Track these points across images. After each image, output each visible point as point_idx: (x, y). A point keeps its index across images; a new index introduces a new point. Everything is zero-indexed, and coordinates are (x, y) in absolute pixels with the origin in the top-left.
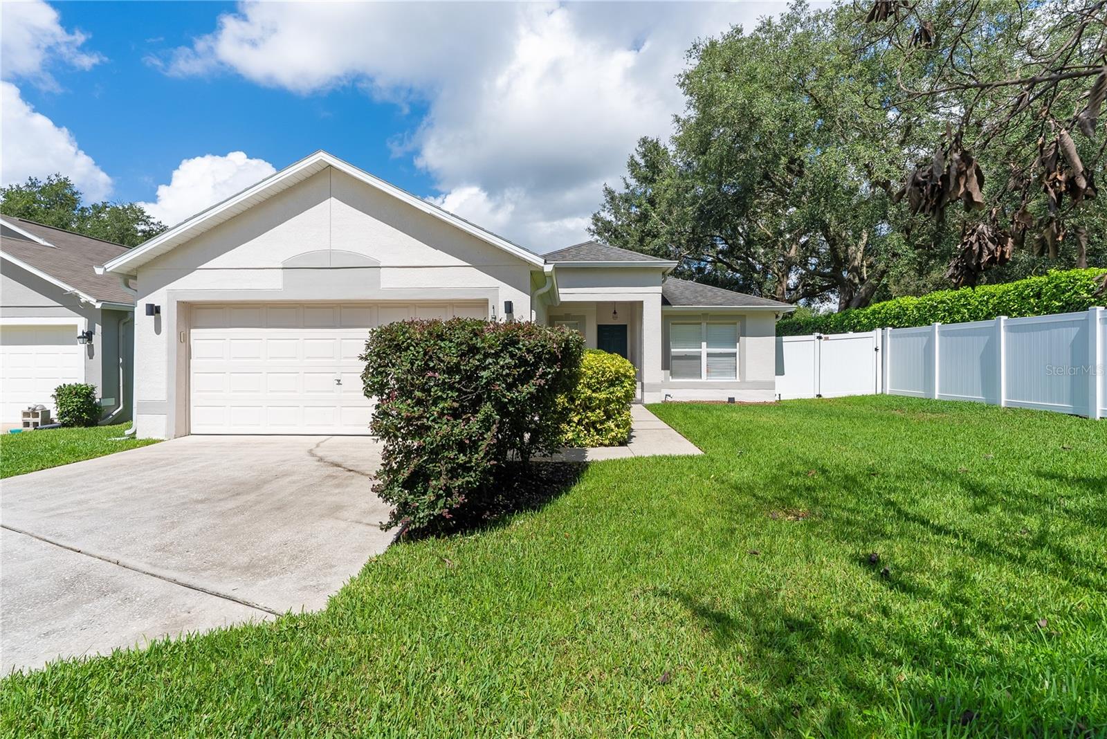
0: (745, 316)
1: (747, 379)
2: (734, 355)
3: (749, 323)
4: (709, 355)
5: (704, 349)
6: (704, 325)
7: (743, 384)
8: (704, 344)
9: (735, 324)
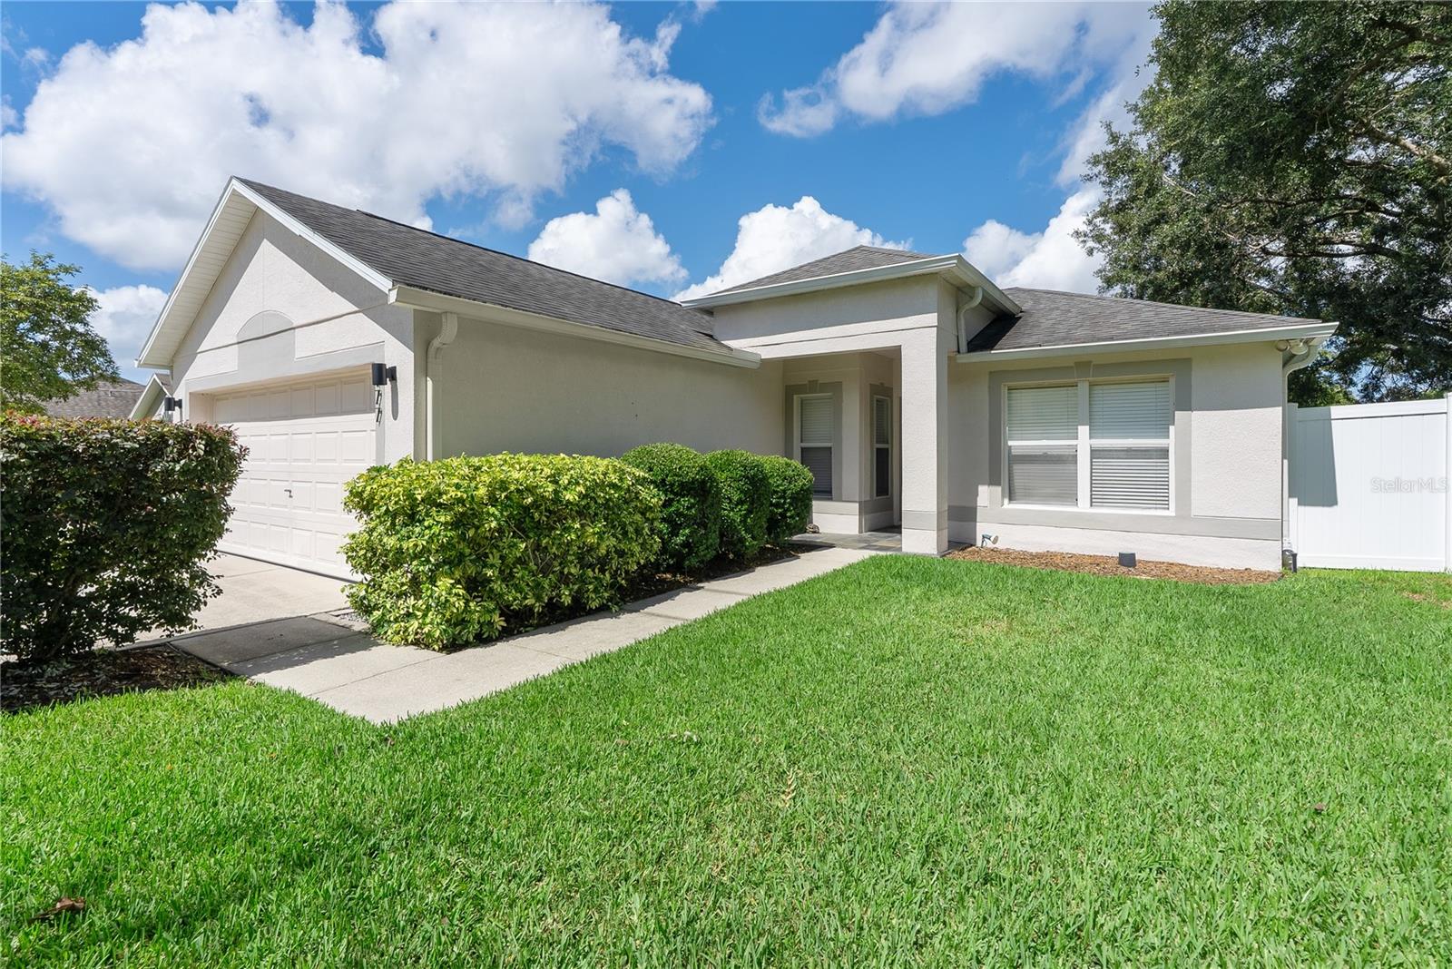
0: (1189, 360)
1: (1194, 512)
2: (1164, 453)
3: (1198, 376)
4: (1095, 453)
5: (1083, 441)
6: (1083, 388)
7: (1187, 523)
8: (1084, 430)
9: (1165, 381)
